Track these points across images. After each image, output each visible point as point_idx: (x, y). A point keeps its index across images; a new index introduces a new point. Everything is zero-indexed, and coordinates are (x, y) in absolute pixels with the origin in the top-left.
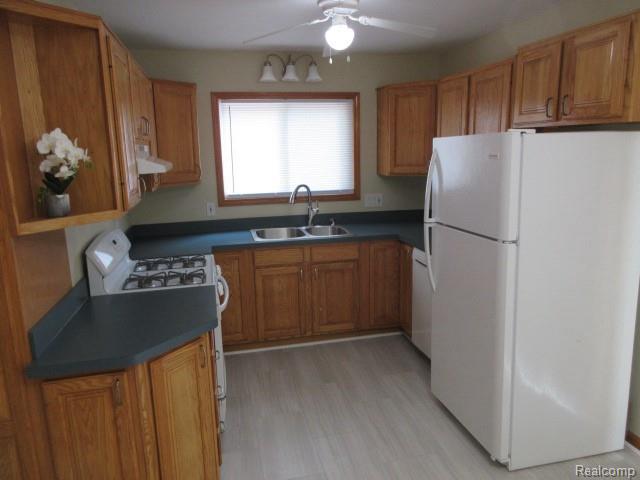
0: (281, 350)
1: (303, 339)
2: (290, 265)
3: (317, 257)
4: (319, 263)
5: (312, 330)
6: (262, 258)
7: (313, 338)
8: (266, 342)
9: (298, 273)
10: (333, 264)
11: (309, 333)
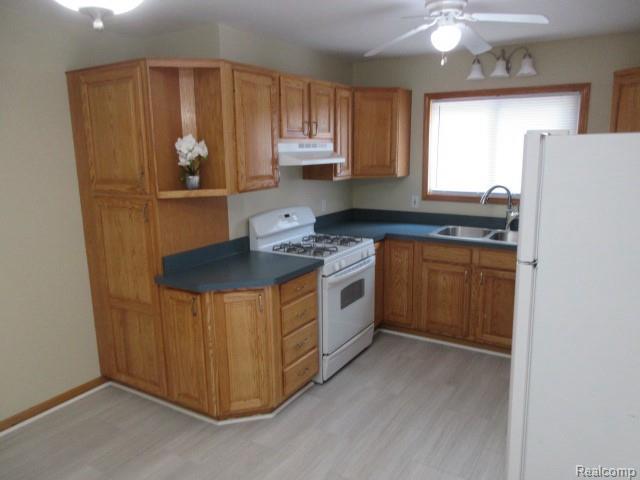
0: (442, 345)
1: (464, 340)
2: (457, 264)
3: (486, 262)
4: (487, 268)
5: (475, 335)
6: (431, 252)
7: (474, 343)
8: (428, 333)
9: (463, 274)
10: (502, 272)
11: (471, 338)
